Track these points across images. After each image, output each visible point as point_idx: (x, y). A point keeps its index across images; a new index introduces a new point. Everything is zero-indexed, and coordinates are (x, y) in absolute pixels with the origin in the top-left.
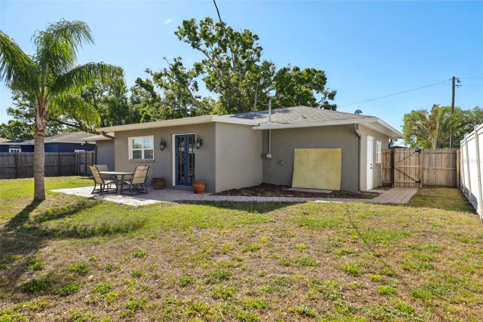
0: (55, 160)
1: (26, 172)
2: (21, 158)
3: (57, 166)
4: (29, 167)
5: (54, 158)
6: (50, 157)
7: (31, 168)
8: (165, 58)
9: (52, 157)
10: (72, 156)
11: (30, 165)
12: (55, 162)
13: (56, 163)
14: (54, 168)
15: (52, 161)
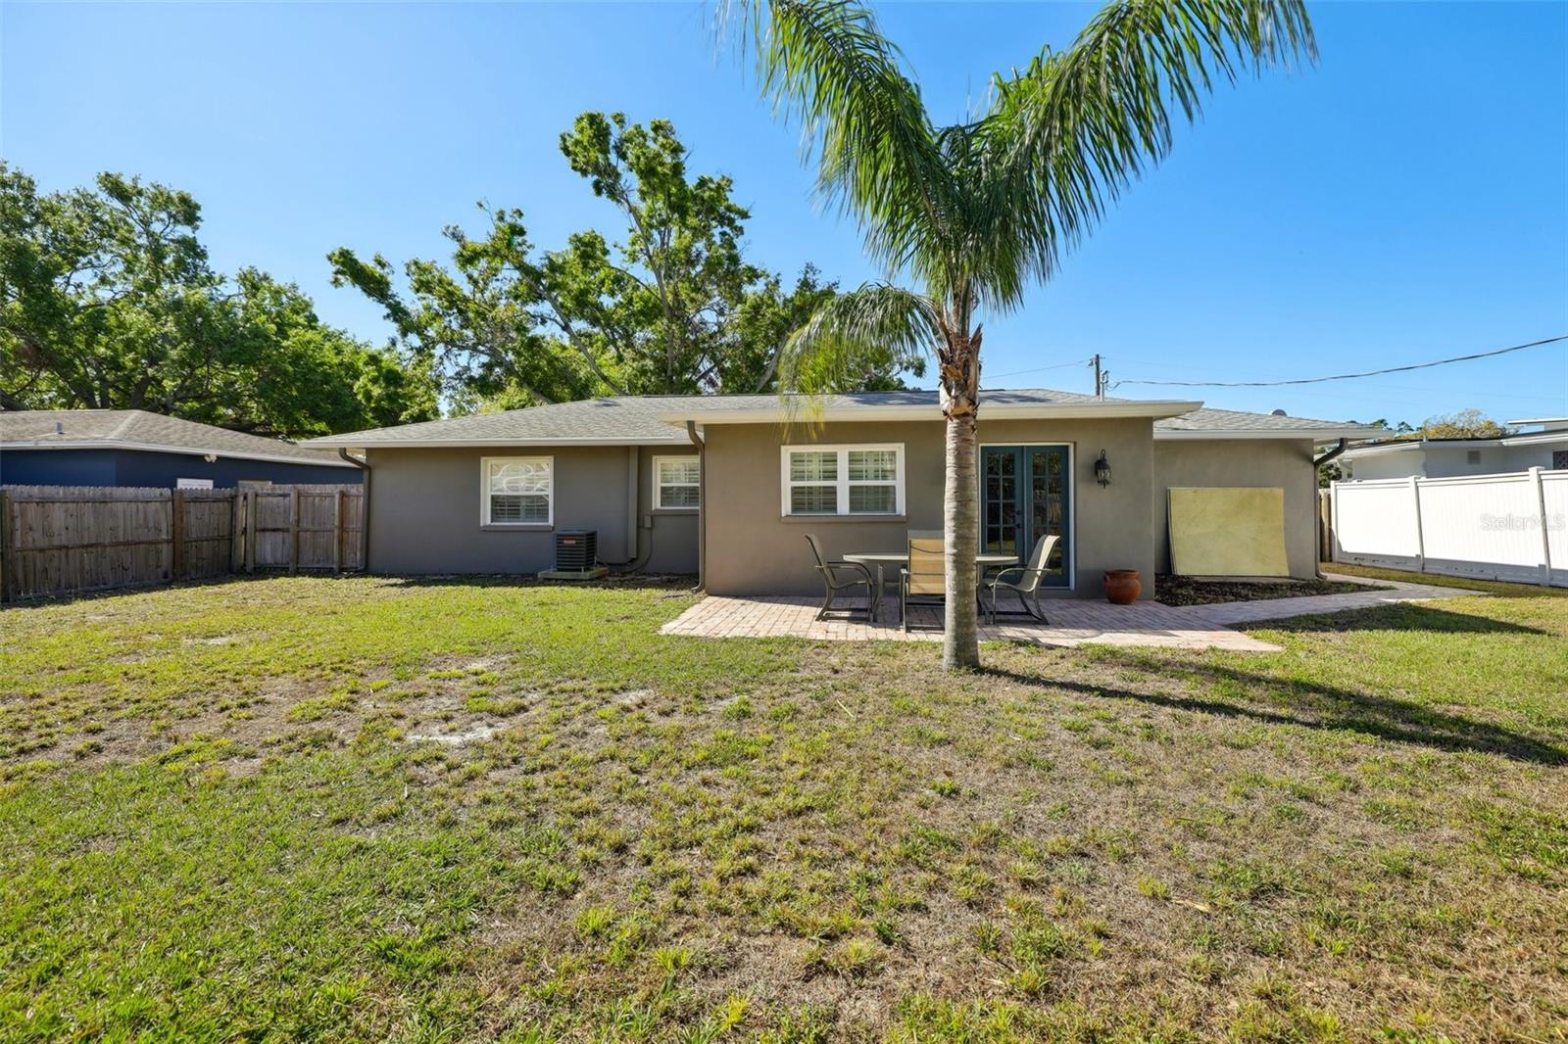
0: (163, 516)
1: (46, 570)
2: (23, 514)
3: (168, 542)
4: (60, 548)
5: (157, 510)
6: (141, 505)
7: (67, 556)
8: (481, 206)
9: (152, 506)
10: (221, 504)
11: (64, 543)
12: (164, 526)
13: (164, 531)
14: (158, 552)
15: (151, 525)
